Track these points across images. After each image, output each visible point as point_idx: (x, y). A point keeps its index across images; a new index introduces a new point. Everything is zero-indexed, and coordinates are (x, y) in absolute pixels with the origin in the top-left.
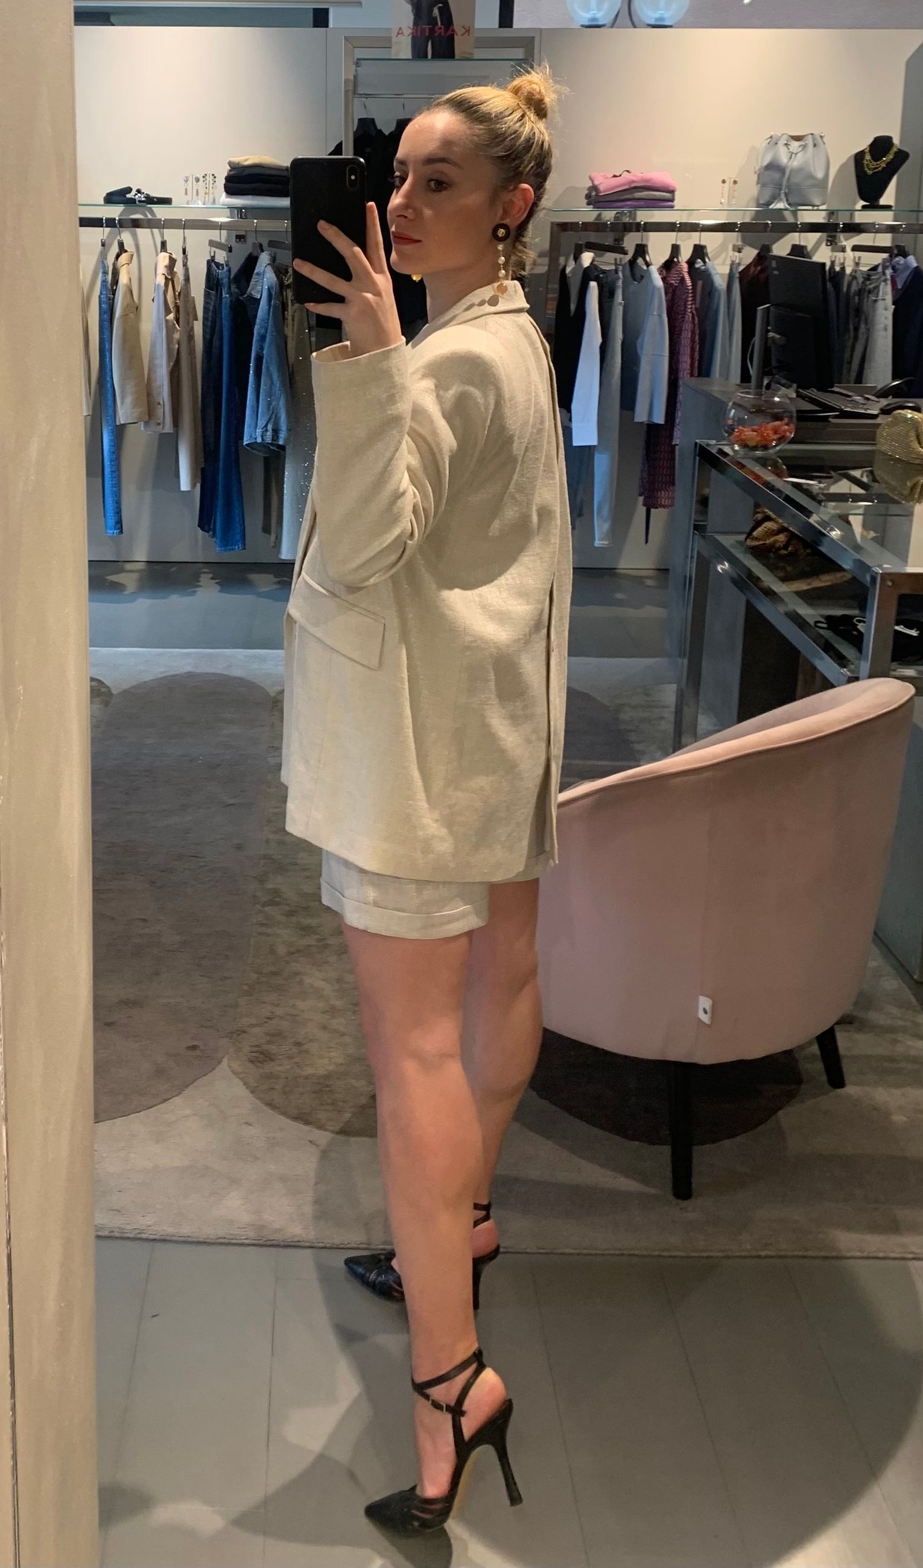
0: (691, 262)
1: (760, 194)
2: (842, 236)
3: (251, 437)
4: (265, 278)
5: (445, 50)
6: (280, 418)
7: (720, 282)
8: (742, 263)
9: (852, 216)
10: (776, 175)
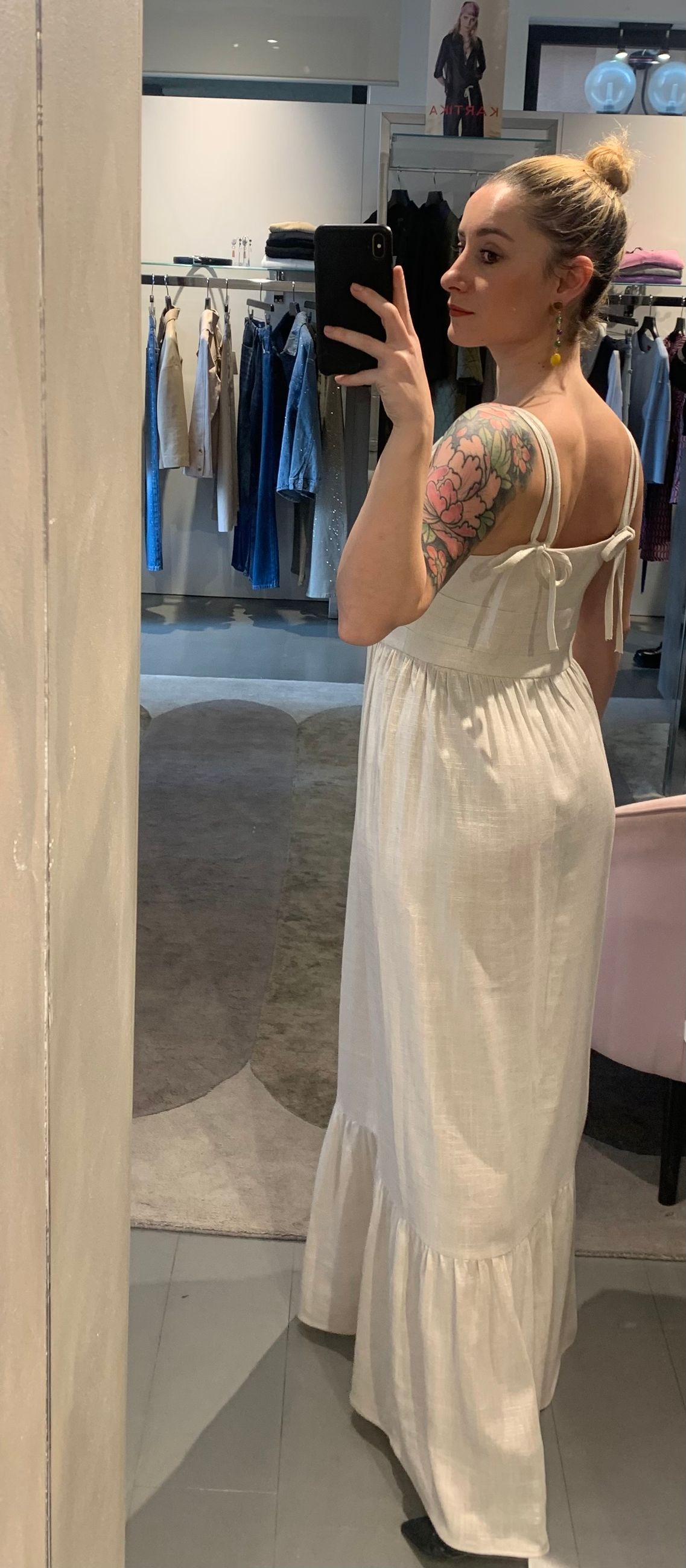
3: (284, 484)
4: (301, 336)
6: (311, 468)
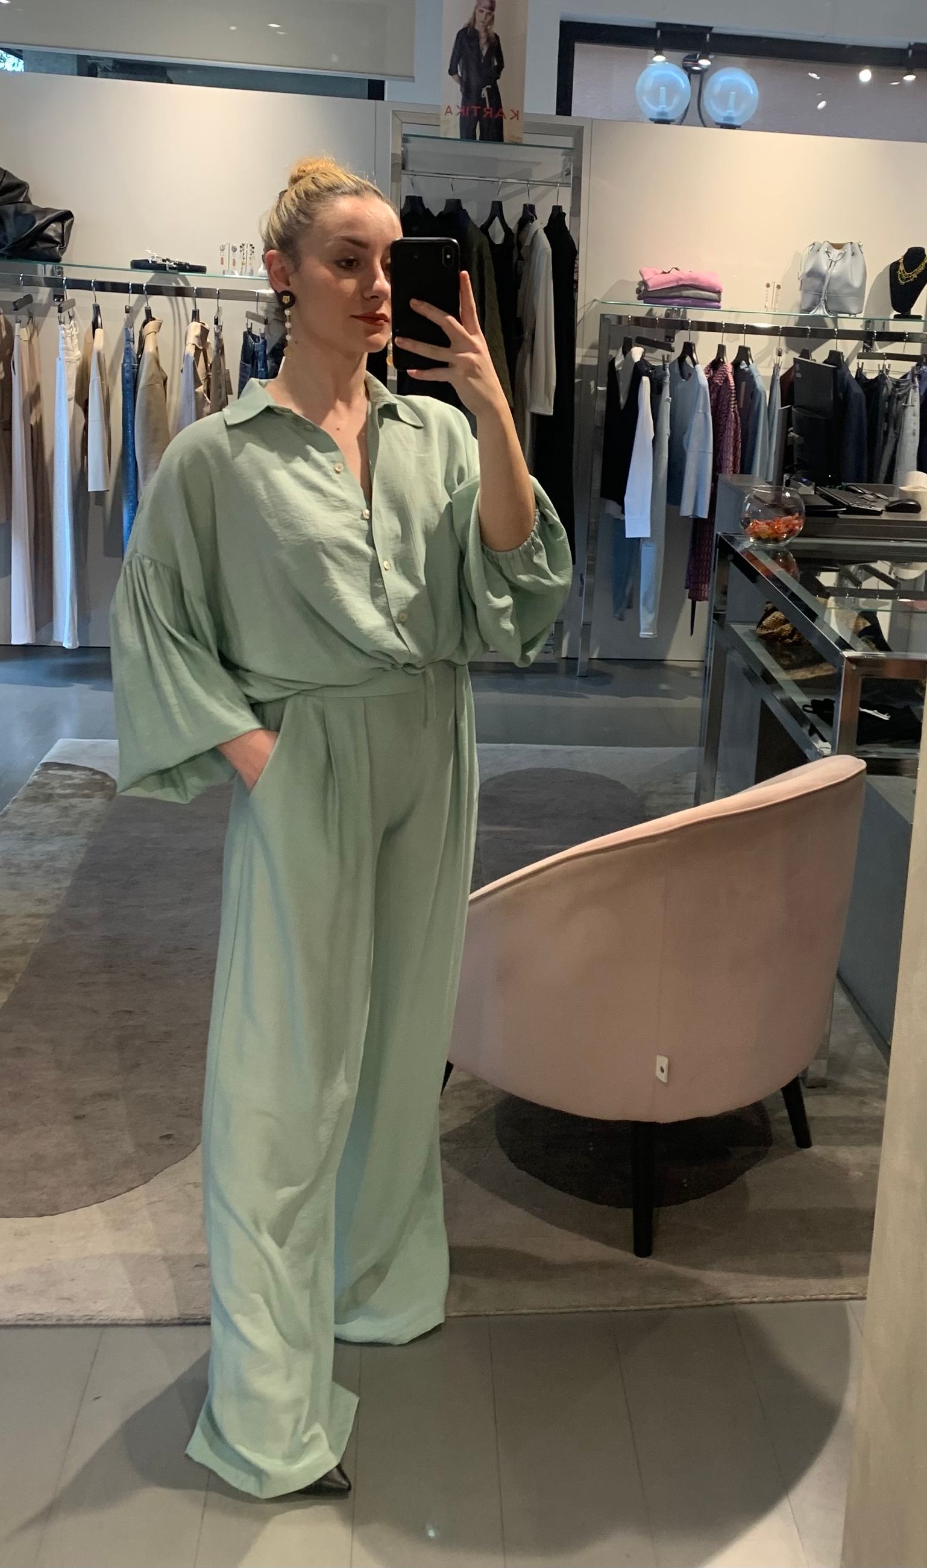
0: (736, 364)
1: (802, 300)
2: (875, 344)
5: (494, 132)
7: (763, 384)
8: (784, 366)
9: (886, 325)
10: (817, 282)
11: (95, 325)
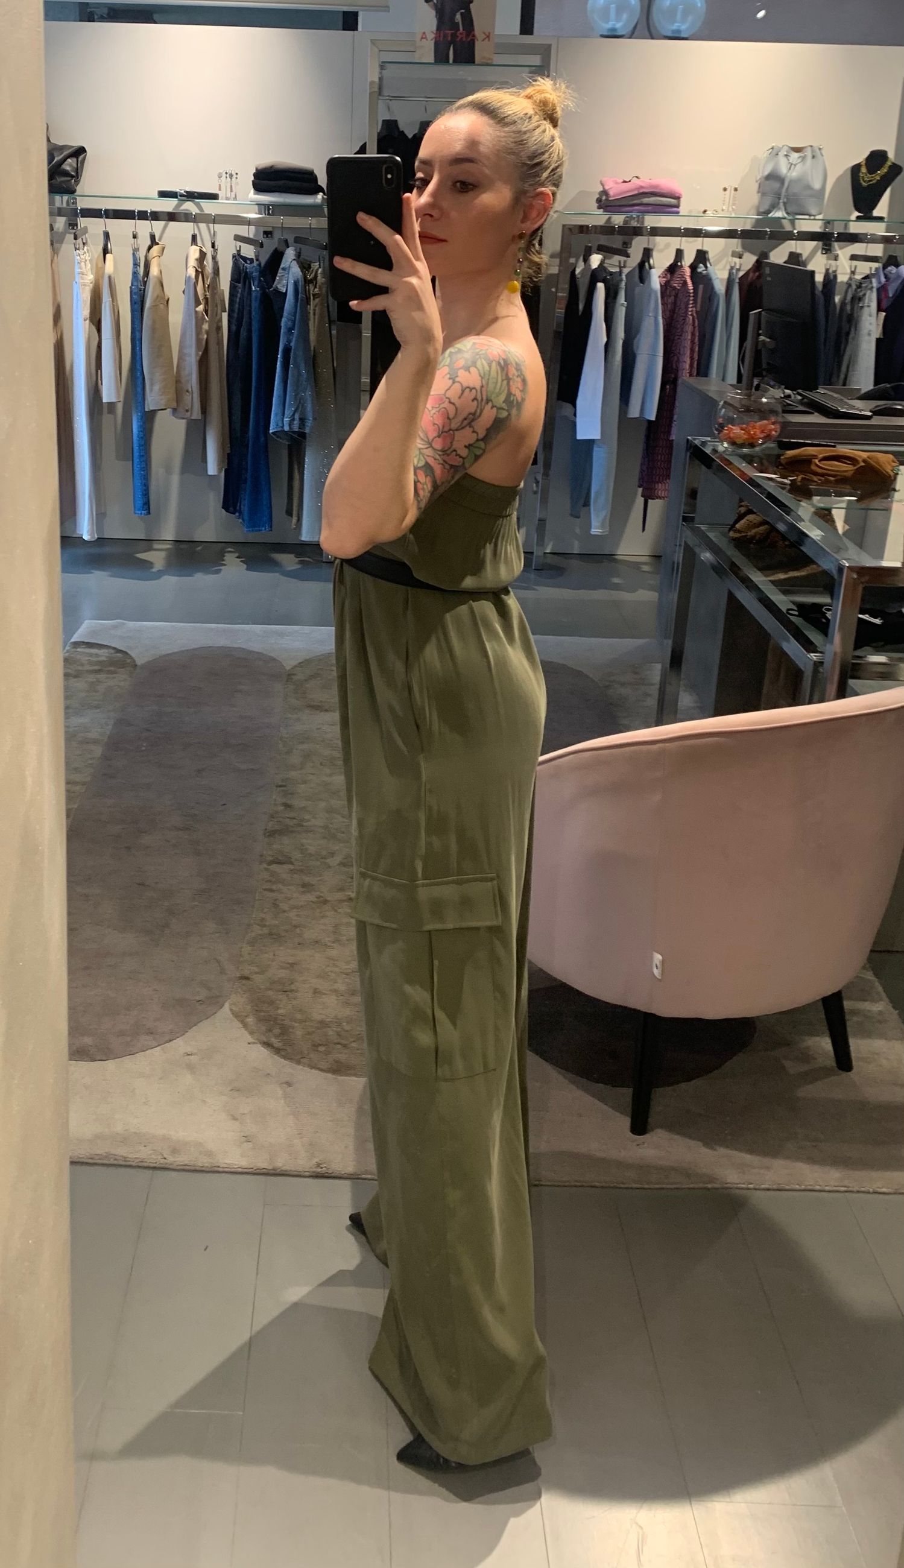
0: (693, 267)
1: (760, 203)
2: (836, 245)
3: (277, 425)
4: (290, 272)
5: (466, 55)
6: (306, 407)
7: (720, 287)
8: (742, 269)
9: (846, 226)
10: (777, 185)
11: (105, 251)
